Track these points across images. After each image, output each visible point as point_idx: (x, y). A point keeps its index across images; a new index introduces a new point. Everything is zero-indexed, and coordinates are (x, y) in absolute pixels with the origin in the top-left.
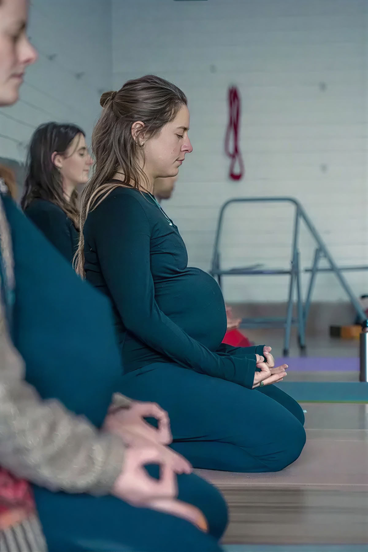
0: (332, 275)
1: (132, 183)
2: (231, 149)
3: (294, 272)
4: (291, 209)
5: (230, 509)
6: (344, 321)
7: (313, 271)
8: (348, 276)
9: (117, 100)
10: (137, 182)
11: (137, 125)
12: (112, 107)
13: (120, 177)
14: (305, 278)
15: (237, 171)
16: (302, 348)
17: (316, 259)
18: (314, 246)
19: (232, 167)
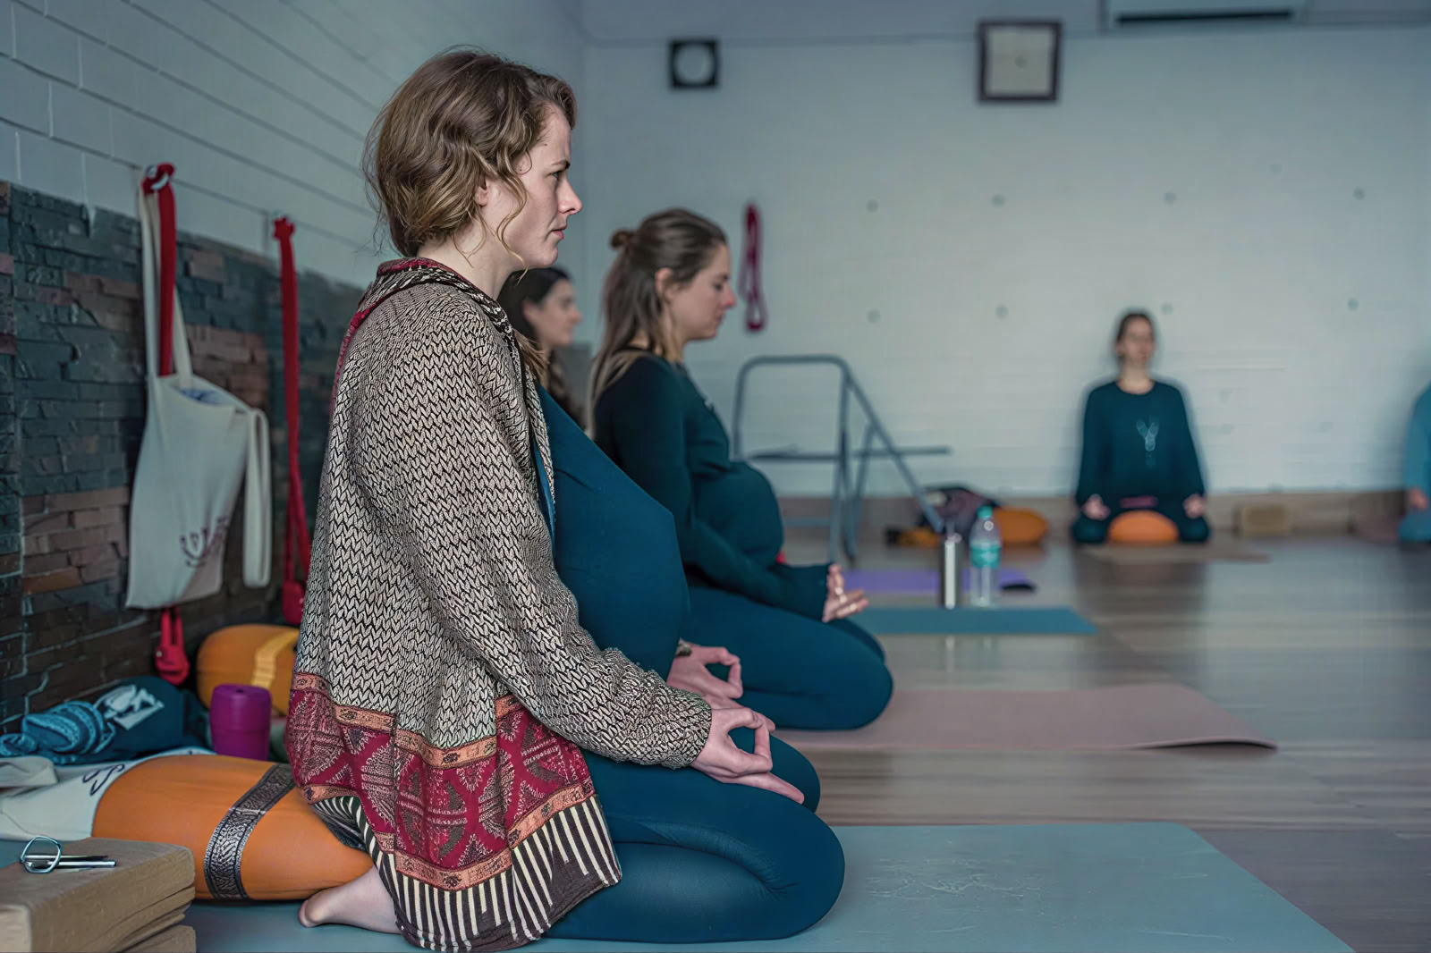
0: (890, 463)
1: (658, 351)
2: (748, 287)
3: (842, 457)
4: (835, 373)
5: (822, 782)
6: (905, 522)
7: (865, 455)
8: (911, 462)
9: (635, 241)
10: (664, 351)
11: (663, 274)
12: (627, 251)
13: (642, 342)
14: (854, 465)
15: (757, 316)
16: (851, 558)
17: (868, 439)
18: (866, 421)
19: (749, 313)
